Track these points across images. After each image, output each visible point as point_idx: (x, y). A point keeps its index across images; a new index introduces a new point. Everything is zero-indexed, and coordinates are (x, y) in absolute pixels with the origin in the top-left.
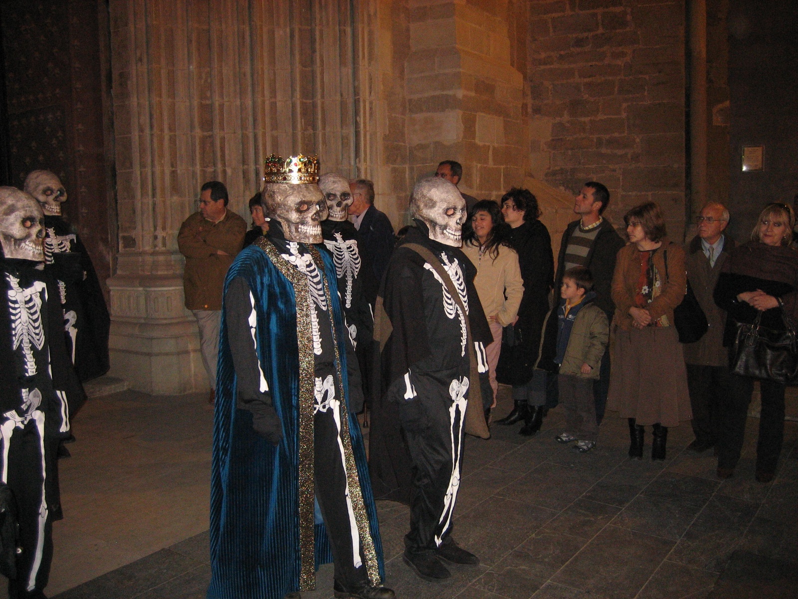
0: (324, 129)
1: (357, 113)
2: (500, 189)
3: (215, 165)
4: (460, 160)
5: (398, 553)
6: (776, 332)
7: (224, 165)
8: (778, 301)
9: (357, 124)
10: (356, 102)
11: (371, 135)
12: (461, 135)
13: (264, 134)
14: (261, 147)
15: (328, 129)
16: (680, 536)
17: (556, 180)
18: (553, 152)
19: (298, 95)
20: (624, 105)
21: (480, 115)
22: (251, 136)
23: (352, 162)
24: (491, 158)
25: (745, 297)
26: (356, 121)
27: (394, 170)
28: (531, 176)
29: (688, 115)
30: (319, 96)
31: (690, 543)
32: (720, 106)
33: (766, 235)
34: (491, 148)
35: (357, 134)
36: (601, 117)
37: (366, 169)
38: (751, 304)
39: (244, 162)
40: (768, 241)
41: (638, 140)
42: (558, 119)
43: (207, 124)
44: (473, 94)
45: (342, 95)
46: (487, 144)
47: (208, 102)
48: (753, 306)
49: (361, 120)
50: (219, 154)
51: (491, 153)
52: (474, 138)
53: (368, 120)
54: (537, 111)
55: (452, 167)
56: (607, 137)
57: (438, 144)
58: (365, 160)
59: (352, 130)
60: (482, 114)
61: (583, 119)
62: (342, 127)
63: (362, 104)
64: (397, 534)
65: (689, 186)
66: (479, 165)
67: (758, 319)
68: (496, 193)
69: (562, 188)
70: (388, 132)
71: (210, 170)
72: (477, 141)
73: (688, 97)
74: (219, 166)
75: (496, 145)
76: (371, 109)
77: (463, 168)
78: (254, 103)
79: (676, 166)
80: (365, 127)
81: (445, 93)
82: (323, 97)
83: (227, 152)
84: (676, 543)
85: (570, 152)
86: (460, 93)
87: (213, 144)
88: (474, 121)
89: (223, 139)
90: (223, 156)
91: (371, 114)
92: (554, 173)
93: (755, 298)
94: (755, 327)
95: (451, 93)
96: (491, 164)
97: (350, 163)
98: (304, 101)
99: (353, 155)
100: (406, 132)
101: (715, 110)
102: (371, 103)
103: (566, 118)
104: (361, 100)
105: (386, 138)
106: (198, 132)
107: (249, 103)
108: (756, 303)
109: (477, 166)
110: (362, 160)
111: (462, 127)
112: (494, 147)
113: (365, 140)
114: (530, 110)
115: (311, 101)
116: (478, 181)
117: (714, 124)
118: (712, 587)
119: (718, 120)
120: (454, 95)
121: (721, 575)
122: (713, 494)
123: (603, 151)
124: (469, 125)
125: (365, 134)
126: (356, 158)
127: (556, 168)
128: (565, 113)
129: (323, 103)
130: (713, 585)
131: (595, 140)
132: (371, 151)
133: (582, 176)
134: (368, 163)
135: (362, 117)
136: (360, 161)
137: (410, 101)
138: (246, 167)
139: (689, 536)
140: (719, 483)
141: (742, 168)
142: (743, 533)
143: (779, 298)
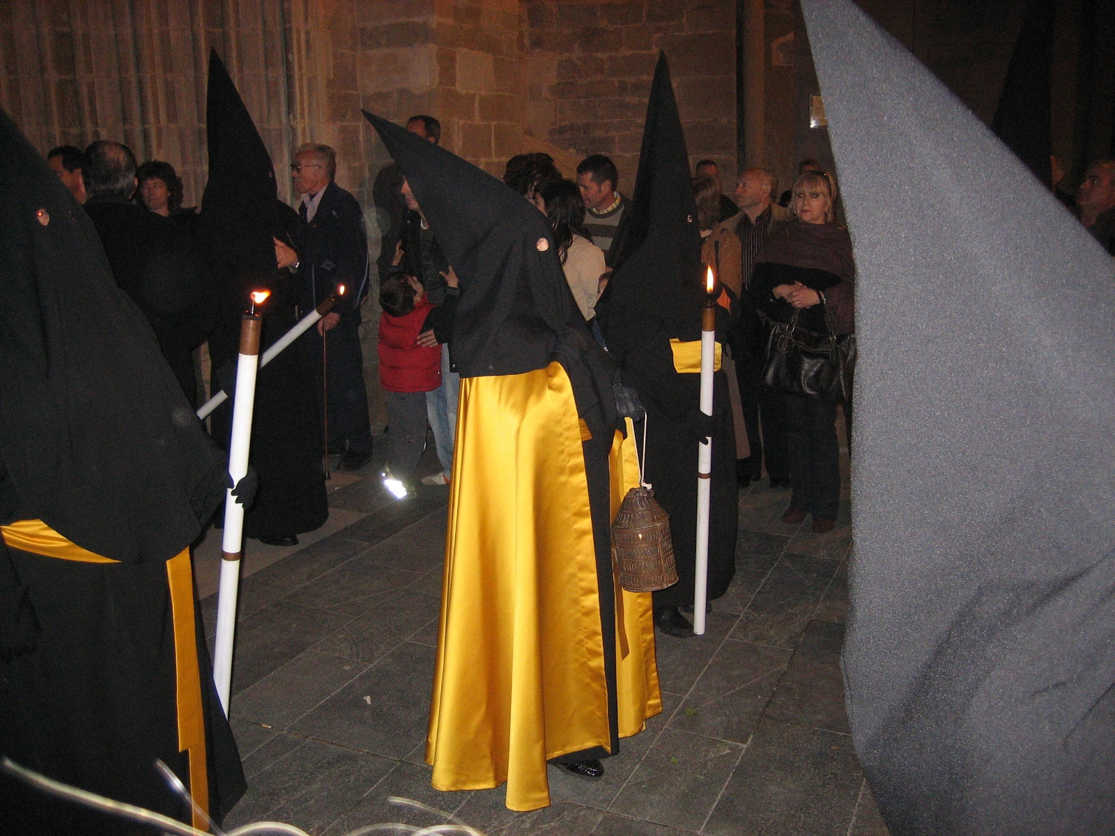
0: (241, 70)
1: (287, 48)
2: (491, 154)
3: (81, 124)
4: (435, 114)
5: (383, 654)
7: (96, 124)
8: (820, 297)
9: (288, 65)
10: (287, 33)
11: (309, 80)
12: (436, 80)
13: (153, 78)
14: (150, 99)
15: (246, 70)
16: (744, 607)
17: (565, 140)
18: (560, 100)
19: (201, 20)
20: (656, 36)
21: (462, 52)
22: (133, 80)
23: (284, 119)
24: (477, 111)
25: (782, 291)
26: (287, 59)
27: (343, 130)
28: (531, 134)
29: (740, 50)
30: (232, 22)
31: (756, 615)
32: (782, 39)
33: (803, 211)
34: (477, 97)
35: (289, 78)
36: (625, 52)
37: (304, 129)
38: (789, 301)
39: (125, 120)
40: (807, 218)
42: (566, 55)
43: (66, 63)
44: (450, 21)
45: (265, 23)
46: (472, 92)
47: (65, 30)
48: (790, 303)
49: (294, 58)
50: (87, 108)
51: (477, 104)
52: (454, 84)
53: (304, 58)
54: (537, 43)
55: (427, 125)
56: (634, 80)
57: (403, 92)
58: (302, 117)
59: (282, 71)
60: (465, 50)
61: (600, 55)
62: (267, 69)
63: (294, 36)
64: (381, 629)
65: (741, 148)
66: (462, 122)
68: (486, 160)
69: (572, 150)
70: (332, 76)
71: (75, 131)
72: (459, 88)
73: (740, 25)
74: (89, 125)
75: (484, 93)
76: (307, 42)
77: (441, 127)
78: (135, 31)
79: (724, 120)
80: (300, 67)
81: (412, 20)
82: (237, 23)
83: (98, 105)
84: (739, 616)
85: (583, 101)
86: (434, 21)
87: (76, 93)
88: (453, 60)
89: (91, 86)
90: (93, 112)
91: (308, 50)
92: (561, 131)
93: (794, 294)
94: (790, 328)
95: (418, 20)
96: (477, 120)
97: (280, 122)
98: (211, 30)
99: (283, 109)
100: (358, 74)
101: (775, 45)
102: (308, 33)
103: (577, 54)
104: (294, 31)
105: (330, 83)
106: (53, 76)
107: (128, 32)
108: (794, 299)
109: (459, 122)
110: (298, 116)
111: (437, 67)
112: (480, 95)
113: (301, 88)
114: (527, 42)
115: (220, 30)
116: (460, 144)
117: (774, 63)
118: (785, 666)
119: (779, 59)
120: (425, 23)
121: (795, 651)
122: (782, 553)
123: (627, 99)
124: (447, 66)
125: (301, 79)
126: (289, 114)
127: (564, 123)
128: (576, 46)
129: (238, 34)
130: (786, 665)
131: (616, 84)
132: (310, 104)
133: (599, 133)
134: (307, 120)
135: (296, 54)
136: (295, 118)
137: (362, 30)
138: (128, 127)
139: (755, 606)
140: (789, 538)
141: (809, 124)
142: (818, 598)
143: (821, 292)
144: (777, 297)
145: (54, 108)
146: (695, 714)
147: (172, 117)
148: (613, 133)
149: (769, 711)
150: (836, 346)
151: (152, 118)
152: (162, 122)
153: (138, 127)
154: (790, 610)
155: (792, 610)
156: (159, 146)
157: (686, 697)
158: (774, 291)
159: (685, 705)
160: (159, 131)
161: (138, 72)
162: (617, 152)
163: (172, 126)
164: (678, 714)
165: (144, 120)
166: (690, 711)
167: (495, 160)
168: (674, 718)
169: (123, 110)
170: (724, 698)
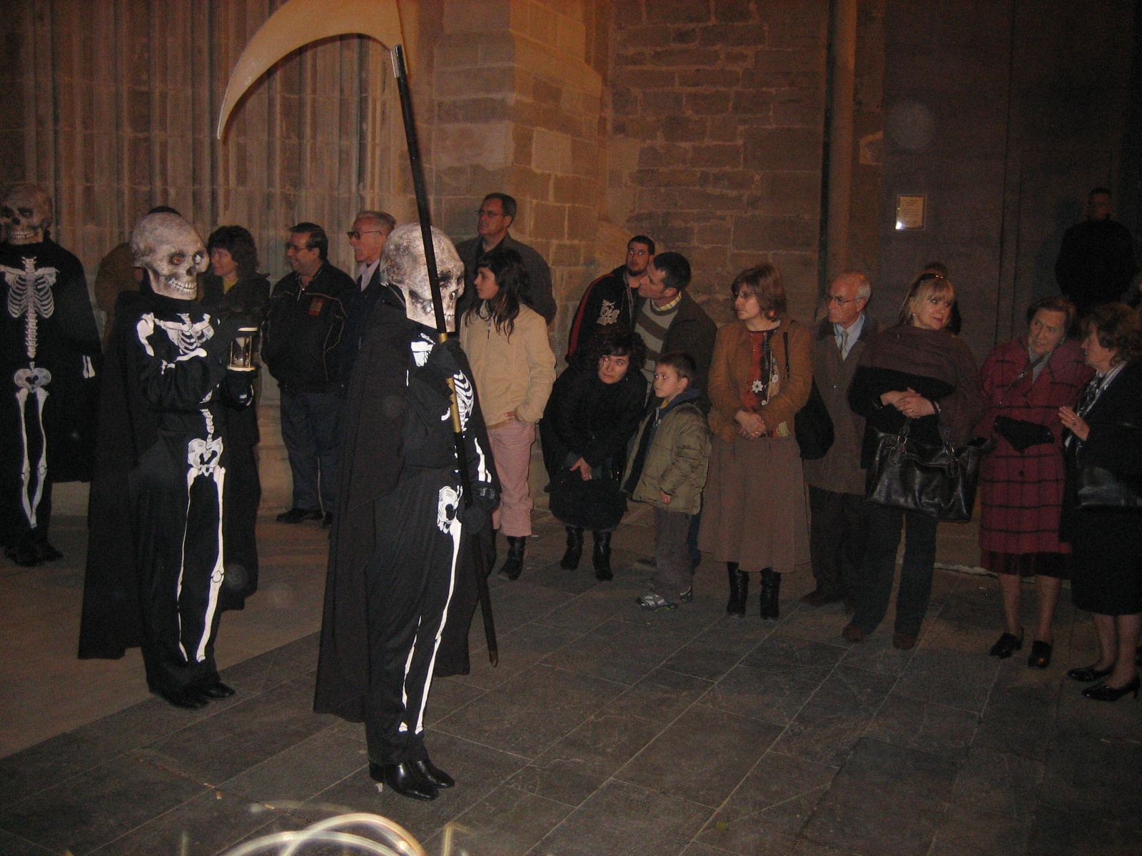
0: (314, 137)
1: (362, 118)
2: (562, 236)
3: (151, 182)
4: (508, 192)
6: (928, 447)
7: (165, 181)
8: (935, 408)
9: (362, 135)
10: (363, 102)
11: (382, 150)
12: (511, 158)
14: (221, 160)
15: (320, 138)
16: (790, 719)
17: (641, 228)
18: (640, 188)
19: (278, 86)
20: (741, 128)
21: (539, 132)
22: (206, 142)
23: (354, 188)
24: (551, 192)
25: (891, 398)
26: (361, 128)
28: (607, 219)
29: (827, 146)
30: (309, 90)
31: (802, 728)
32: (870, 138)
34: (553, 177)
35: (362, 148)
36: (708, 142)
37: (373, 197)
39: (195, 179)
41: (757, 178)
42: (648, 143)
43: (142, 121)
44: (529, 100)
45: (342, 90)
46: (547, 172)
47: (144, 89)
48: (901, 412)
49: (368, 127)
50: (158, 167)
51: (551, 185)
52: (529, 163)
53: (378, 129)
54: (620, 128)
55: (504, 204)
56: (716, 171)
57: (476, 168)
58: (372, 187)
59: (355, 140)
60: (542, 129)
61: (683, 144)
62: (340, 137)
63: (370, 107)
65: (824, 246)
66: (535, 201)
67: (906, 429)
68: (558, 241)
70: (405, 148)
71: (144, 188)
72: (533, 167)
73: (828, 122)
74: (158, 184)
75: (559, 174)
76: (383, 113)
77: (517, 207)
79: (807, 216)
80: (374, 138)
81: (490, 96)
82: (314, 91)
83: (170, 164)
84: (784, 728)
85: (663, 190)
86: (512, 98)
87: (149, 151)
88: (530, 138)
89: (164, 145)
90: (164, 170)
91: (383, 120)
92: (639, 219)
93: (905, 401)
94: (902, 439)
95: (497, 96)
96: (551, 201)
97: (350, 190)
98: (287, 96)
99: (354, 178)
100: (433, 148)
101: (863, 142)
102: (384, 104)
103: (660, 141)
104: (370, 102)
105: (403, 155)
106: (128, 132)
107: (205, 94)
109: (531, 202)
110: (368, 186)
111: (513, 145)
112: (556, 175)
113: (373, 157)
114: (609, 127)
115: (297, 97)
116: (532, 224)
117: (861, 162)
118: (828, 785)
119: (866, 157)
120: (503, 100)
121: (840, 769)
122: (837, 665)
123: (709, 190)
124: (523, 144)
125: (374, 148)
126: (359, 183)
127: (642, 211)
128: (659, 134)
129: (314, 101)
130: (830, 783)
131: (699, 174)
132: (381, 174)
133: (678, 223)
134: (376, 190)
135: (370, 124)
136: (364, 187)
137: (440, 105)
138: (197, 187)
139: (802, 719)
140: (846, 650)
141: (895, 225)
142: (872, 715)
143: (936, 403)
144: (885, 403)
145: (126, 164)
146: (727, 829)
147: (242, 179)
148: (691, 224)
149: (808, 833)
150: (954, 459)
151: (221, 179)
152: (231, 183)
153: (207, 188)
154: (839, 725)
155: (842, 725)
156: (226, 207)
157: (718, 810)
158: (882, 396)
159: (717, 818)
160: (227, 193)
161: (211, 133)
162: (695, 243)
163: (241, 189)
164: (708, 828)
165: (213, 180)
166: (722, 825)
167: (567, 242)
168: (703, 831)
169: (194, 170)
170: (760, 813)
